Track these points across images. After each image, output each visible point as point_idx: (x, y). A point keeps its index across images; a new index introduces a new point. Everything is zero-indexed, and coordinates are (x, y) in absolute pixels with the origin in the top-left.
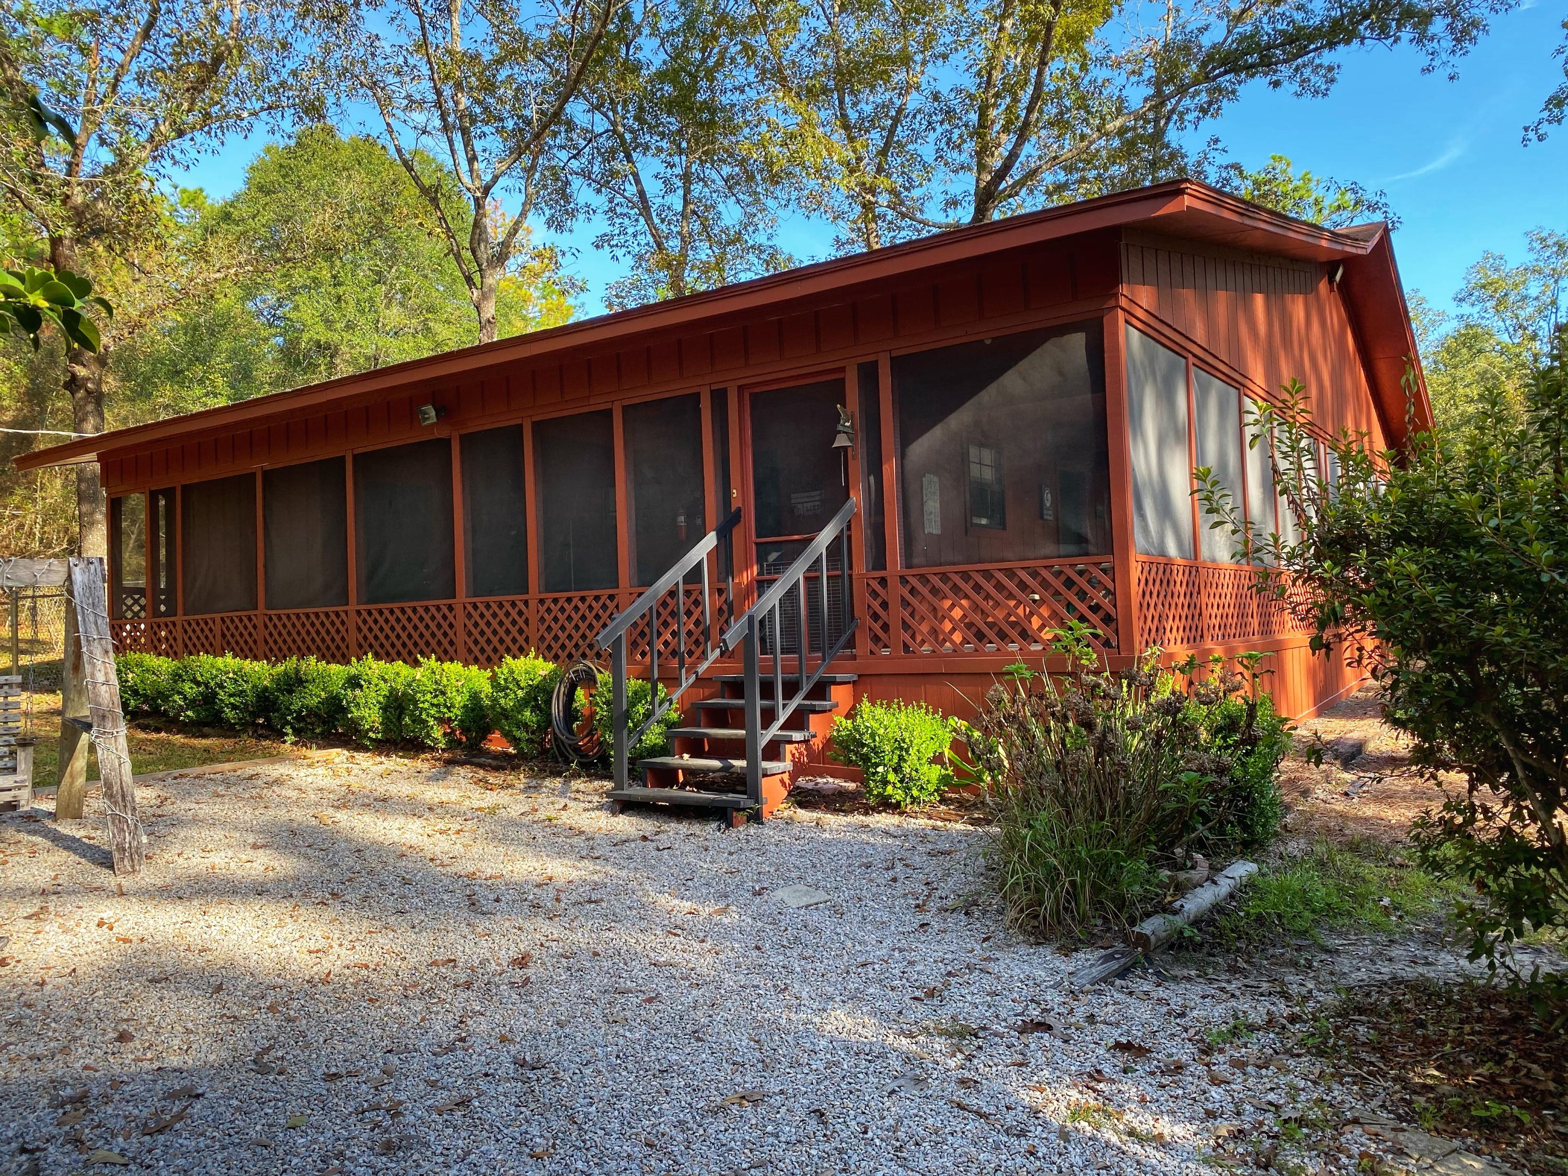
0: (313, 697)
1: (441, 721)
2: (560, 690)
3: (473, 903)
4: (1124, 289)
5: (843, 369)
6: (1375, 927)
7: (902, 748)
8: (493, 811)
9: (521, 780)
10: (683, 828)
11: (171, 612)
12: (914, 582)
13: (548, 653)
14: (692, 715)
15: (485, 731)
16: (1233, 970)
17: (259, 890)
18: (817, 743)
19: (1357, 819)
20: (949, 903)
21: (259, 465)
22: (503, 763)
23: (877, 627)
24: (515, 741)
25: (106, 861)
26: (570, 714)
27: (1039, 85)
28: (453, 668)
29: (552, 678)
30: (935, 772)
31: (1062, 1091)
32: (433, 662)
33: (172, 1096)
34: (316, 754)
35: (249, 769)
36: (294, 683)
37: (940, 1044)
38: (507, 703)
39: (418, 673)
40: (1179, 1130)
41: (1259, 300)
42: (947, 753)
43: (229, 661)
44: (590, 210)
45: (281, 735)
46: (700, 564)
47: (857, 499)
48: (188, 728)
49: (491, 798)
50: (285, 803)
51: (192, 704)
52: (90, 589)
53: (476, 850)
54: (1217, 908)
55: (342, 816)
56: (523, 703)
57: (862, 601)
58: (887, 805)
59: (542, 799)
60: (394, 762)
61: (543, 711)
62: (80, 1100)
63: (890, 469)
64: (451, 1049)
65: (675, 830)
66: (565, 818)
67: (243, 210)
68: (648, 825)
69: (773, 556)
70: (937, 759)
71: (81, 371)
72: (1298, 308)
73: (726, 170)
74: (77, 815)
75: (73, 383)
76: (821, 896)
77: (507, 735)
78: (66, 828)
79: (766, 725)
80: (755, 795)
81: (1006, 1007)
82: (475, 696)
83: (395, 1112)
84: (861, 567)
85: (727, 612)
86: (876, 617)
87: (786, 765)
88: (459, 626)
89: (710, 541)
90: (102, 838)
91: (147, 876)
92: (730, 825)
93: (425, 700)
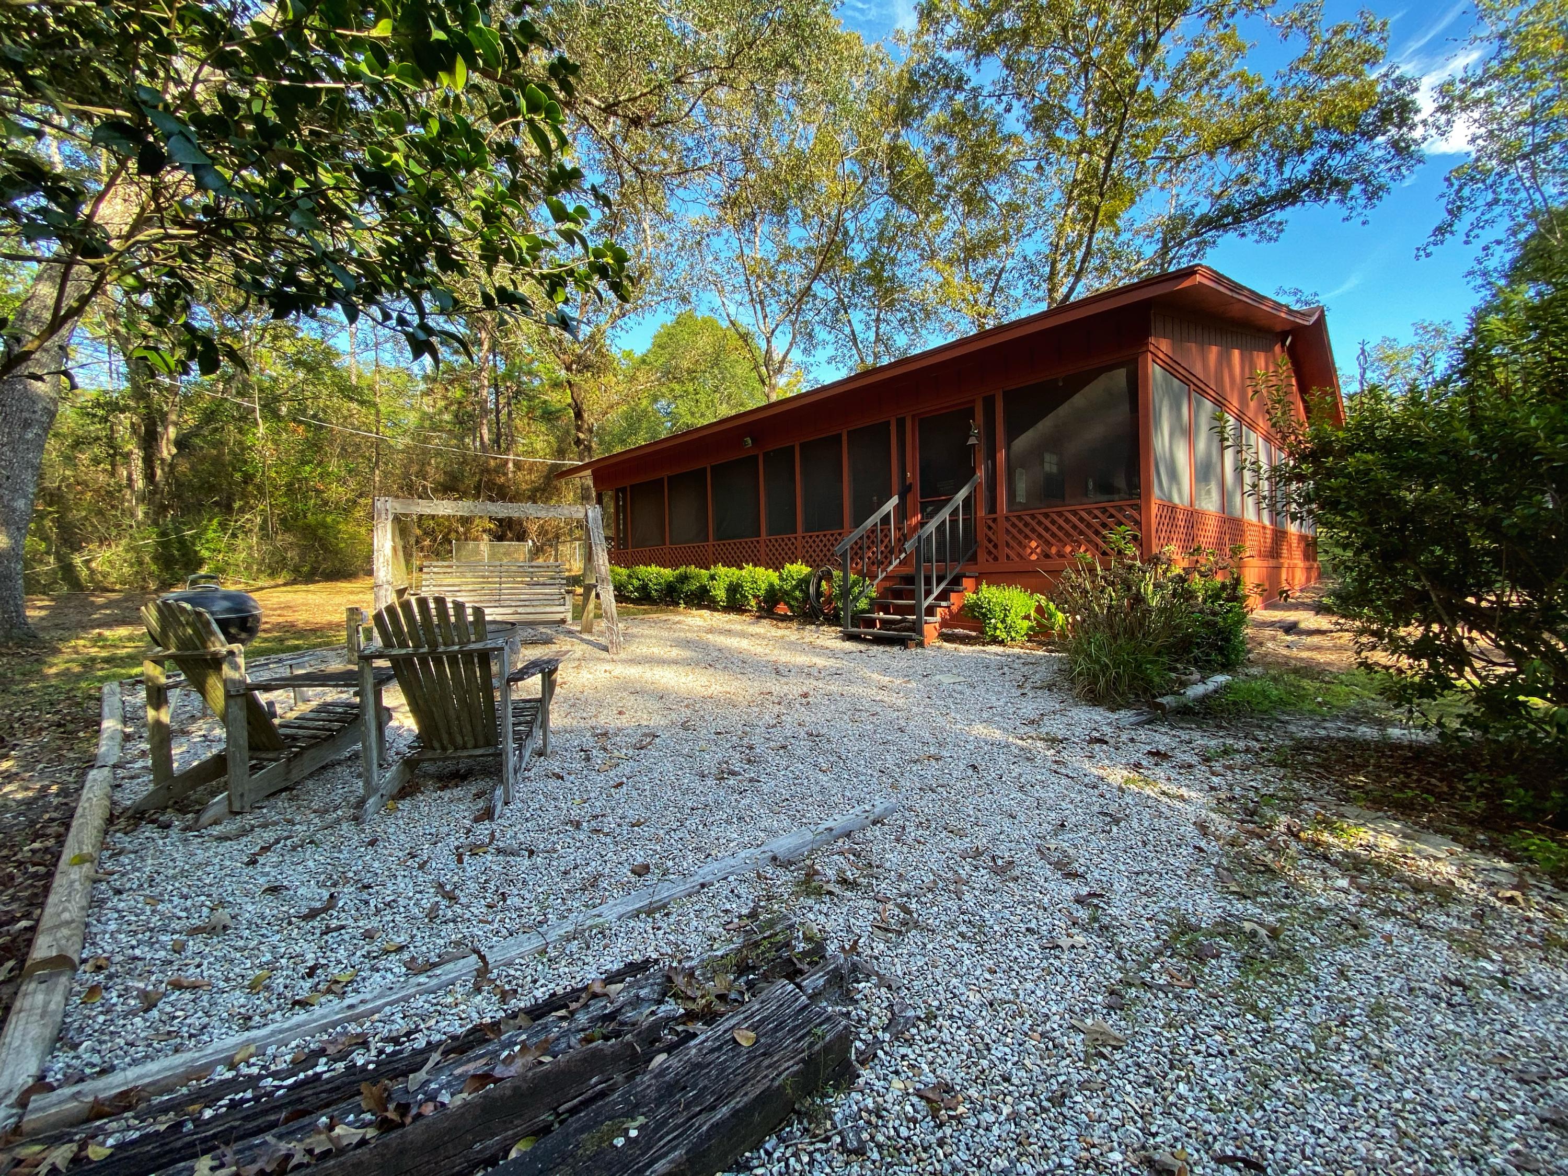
0: (694, 586)
1: (755, 597)
2: (814, 581)
3: (777, 672)
4: (1152, 340)
5: (974, 401)
6: (1312, 712)
7: (1006, 610)
8: (783, 637)
9: (795, 625)
10: (881, 648)
11: (626, 548)
12: (1014, 520)
13: (808, 564)
14: (883, 594)
15: (777, 603)
16: (1220, 727)
17: (675, 662)
18: (955, 609)
19: (1296, 659)
20: (1039, 684)
21: (665, 474)
22: (784, 618)
23: (990, 546)
24: (791, 607)
25: (606, 649)
26: (819, 594)
27: (1089, 246)
28: (760, 570)
29: (809, 575)
30: (1026, 624)
31: (1117, 771)
32: (750, 567)
33: (645, 735)
34: (694, 612)
35: (664, 617)
36: (684, 579)
37: (1040, 744)
38: (787, 587)
39: (744, 572)
40: (1193, 794)
41: (1236, 353)
42: (1033, 614)
43: (654, 569)
44: (825, 343)
45: (678, 604)
46: (889, 514)
47: (981, 474)
48: (636, 601)
49: (780, 633)
50: (681, 630)
51: (637, 590)
52: (595, 519)
53: (776, 652)
54: (1206, 696)
55: (710, 636)
56: (795, 588)
57: (982, 531)
58: (995, 641)
59: (806, 633)
60: (732, 616)
61: (806, 592)
62: (605, 734)
63: (1001, 455)
64: (774, 726)
65: (875, 649)
66: (819, 642)
67: (651, 358)
68: (862, 647)
69: (930, 509)
70: (1027, 617)
71: (581, 436)
72: (1260, 360)
73: (899, 315)
74: (590, 632)
75: (578, 442)
76: (962, 679)
77: (787, 603)
78: (585, 636)
79: (926, 598)
80: (921, 633)
81: (1078, 731)
82: (771, 585)
83: (751, 748)
84: (982, 513)
85: (903, 539)
86: (990, 541)
87: (938, 618)
88: (762, 551)
89: (895, 500)
90: (603, 641)
91: (623, 655)
92: (906, 647)
93: (747, 586)
